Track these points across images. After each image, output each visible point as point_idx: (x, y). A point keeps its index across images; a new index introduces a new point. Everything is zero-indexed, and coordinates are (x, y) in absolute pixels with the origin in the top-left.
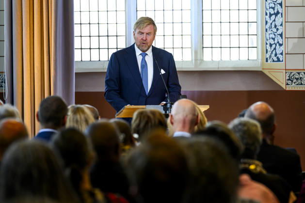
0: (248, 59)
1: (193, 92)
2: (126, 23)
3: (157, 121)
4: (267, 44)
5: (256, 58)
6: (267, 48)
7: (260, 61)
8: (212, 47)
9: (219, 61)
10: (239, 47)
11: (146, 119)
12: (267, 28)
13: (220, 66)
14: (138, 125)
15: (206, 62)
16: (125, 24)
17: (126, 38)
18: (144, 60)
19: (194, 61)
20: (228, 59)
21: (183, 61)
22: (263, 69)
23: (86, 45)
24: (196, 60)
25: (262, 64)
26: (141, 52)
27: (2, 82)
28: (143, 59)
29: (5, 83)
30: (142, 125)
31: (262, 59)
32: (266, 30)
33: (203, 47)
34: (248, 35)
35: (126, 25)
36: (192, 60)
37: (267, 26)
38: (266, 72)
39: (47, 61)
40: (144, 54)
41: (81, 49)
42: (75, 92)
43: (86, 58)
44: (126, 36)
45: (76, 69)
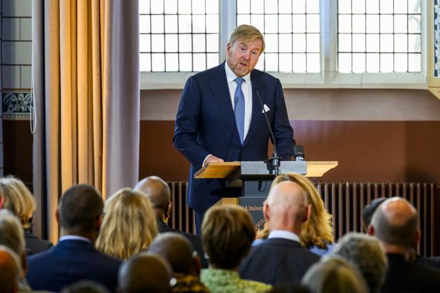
0: (408, 71)
1: (322, 123)
2: (219, 14)
3: (239, 226)
4: (436, 48)
5: (419, 70)
6: (437, 55)
7: (425, 74)
8: (352, 53)
9: (362, 74)
10: (394, 53)
11: (223, 222)
12: (436, 24)
13: (364, 82)
14: (211, 232)
15: (343, 75)
16: (218, 16)
17: (220, 37)
18: (239, 89)
19: (323, 74)
20: (377, 71)
21: (307, 73)
22: (430, 87)
23: (158, 47)
24: (327, 72)
25: (429, 79)
26: (235, 77)
27: (29, 104)
28: (238, 87)
29: (32, 105)
30: (216, 232)
31: (429, 72)
32: (436, 27)
33: (338, 52)
34: (408, 34)
35: (220, 17)
36: (321, 72)
37: (436, 21)
38: (435, 92)
39: (98, 75)
40: (240, 80)
41: (151, 53)
42: (141, 121)
43: (158, 67)
44: (219, 33)
45: (141, 84)
